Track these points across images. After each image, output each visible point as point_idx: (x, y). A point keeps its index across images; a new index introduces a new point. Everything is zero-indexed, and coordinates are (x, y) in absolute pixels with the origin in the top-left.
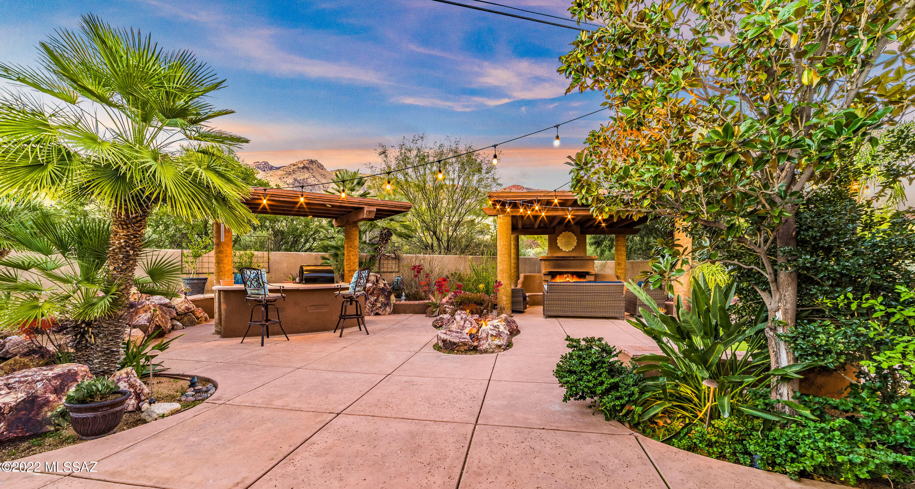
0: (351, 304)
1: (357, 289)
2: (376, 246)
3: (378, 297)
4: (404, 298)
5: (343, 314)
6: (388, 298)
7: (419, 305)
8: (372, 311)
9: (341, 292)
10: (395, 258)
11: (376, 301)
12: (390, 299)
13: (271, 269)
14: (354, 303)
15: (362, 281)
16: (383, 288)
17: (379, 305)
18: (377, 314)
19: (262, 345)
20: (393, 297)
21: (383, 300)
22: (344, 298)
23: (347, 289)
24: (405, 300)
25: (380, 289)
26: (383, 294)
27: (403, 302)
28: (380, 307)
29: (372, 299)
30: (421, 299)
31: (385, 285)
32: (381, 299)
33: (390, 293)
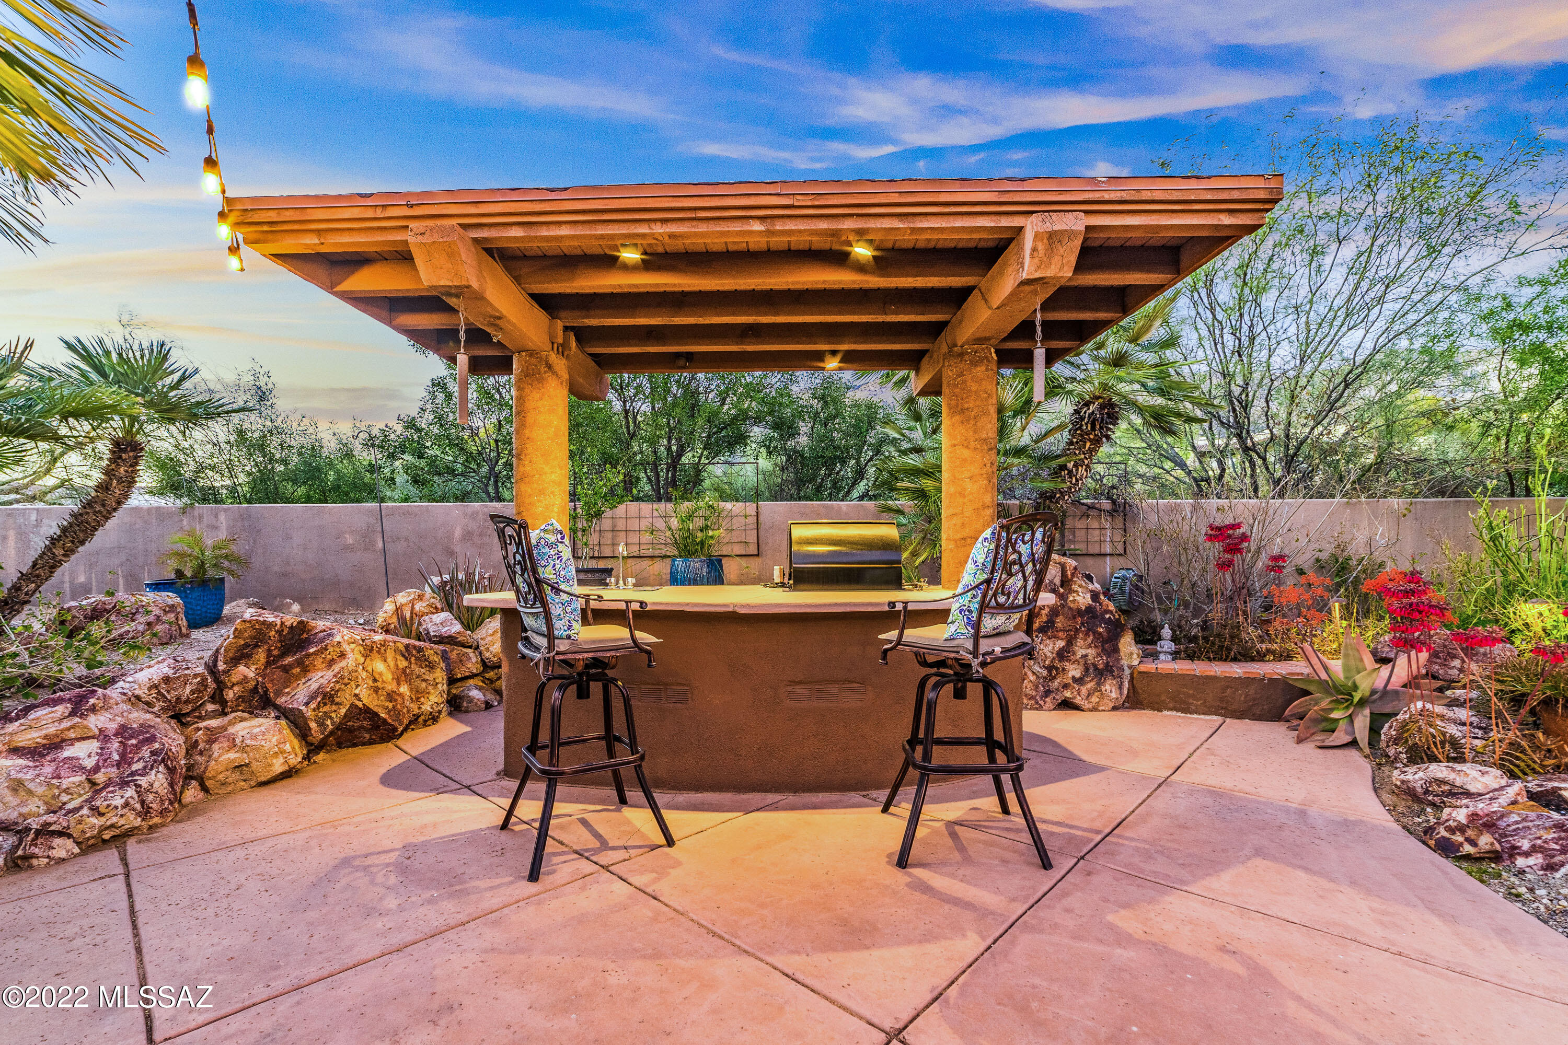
0: (960, 694)
1: (989, 623)
2: (1061, 461)
3: (1070, 642)
4: (1167, 645)
5: (921, 735)
6: (1110, 645)
7: (1246, 681)
8: (1047, 693)
9: (913, 634)
10: (1113, 513)
11: (1062, 655)
12: (1116, 650)
13: (762, 546)
14: (974, 690)
15: (1015, 582)
16: (1089, 609)
17: (1074, 671)
18: (1067, 705)
19: (534, 876)
20: (1128, 646)
21: (1092, 652)
22: (924, 664)
23: (940, 615)
24: (1175, 655)
25: (1080, 612)
26: (1091, 630)
27: (1166, 665)
28: (1079, 681)
29: (1048, 648)
30: (1246, 656)
31: (1095, 596)
32: (1084, 649)
33: (1116, 630)
